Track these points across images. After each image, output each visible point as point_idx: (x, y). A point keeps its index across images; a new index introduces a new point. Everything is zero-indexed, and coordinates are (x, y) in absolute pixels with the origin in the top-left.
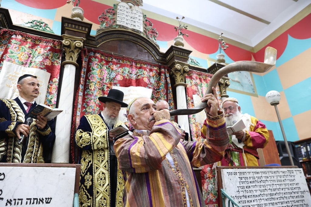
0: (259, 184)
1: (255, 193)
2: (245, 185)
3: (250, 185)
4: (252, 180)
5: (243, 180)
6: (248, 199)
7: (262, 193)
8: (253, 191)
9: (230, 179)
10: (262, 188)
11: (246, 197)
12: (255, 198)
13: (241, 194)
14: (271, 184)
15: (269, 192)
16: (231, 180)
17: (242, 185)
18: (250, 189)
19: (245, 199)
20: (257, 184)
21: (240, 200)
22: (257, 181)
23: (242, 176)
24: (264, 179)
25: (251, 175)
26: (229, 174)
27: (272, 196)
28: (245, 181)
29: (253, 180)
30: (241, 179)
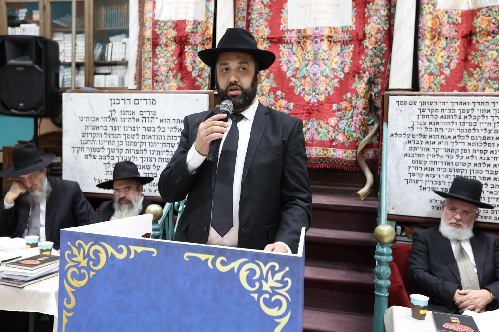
0: (462, 120)
1: (446, 133)
2: (428, 120)
3: (439, 120)
4: (446, 113)
5: (427, 112)
6: (428, 139)
7: (464, 134)
8: (444, 129)
9: (399, 111)
10: (467, 127)
11: (425, 136)
12: (444, 140)
13: (416, 131)
14: (492, 122)
15: (482, 134)
16: (401, 111)
17: (421, 119)
18: (438, 127)
19: (422, 139)
20: (457, 120)
21: (411, 139)
22: (457, 115)
23: (427, 106)
24: (476, 113)
25: (448, 106)
26: (400, 103)
27: (486, 140)
28: (430, 114)
29: (449, 114)
30: (423, 112)
